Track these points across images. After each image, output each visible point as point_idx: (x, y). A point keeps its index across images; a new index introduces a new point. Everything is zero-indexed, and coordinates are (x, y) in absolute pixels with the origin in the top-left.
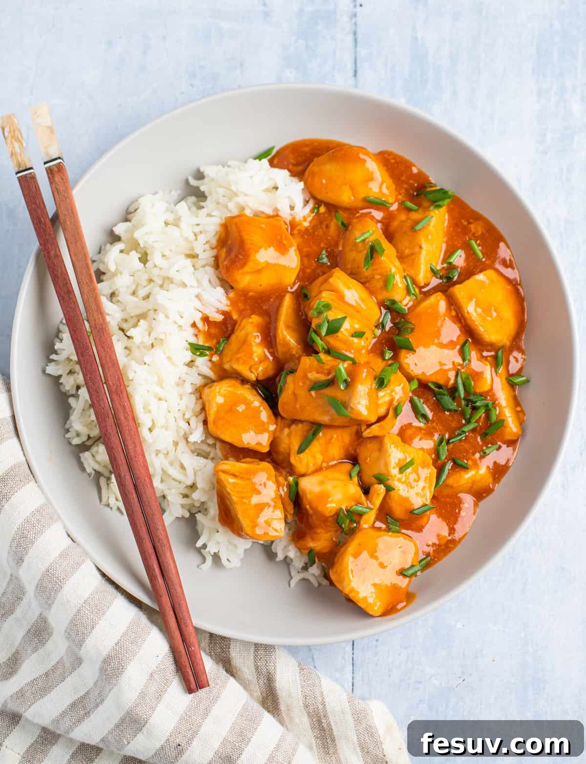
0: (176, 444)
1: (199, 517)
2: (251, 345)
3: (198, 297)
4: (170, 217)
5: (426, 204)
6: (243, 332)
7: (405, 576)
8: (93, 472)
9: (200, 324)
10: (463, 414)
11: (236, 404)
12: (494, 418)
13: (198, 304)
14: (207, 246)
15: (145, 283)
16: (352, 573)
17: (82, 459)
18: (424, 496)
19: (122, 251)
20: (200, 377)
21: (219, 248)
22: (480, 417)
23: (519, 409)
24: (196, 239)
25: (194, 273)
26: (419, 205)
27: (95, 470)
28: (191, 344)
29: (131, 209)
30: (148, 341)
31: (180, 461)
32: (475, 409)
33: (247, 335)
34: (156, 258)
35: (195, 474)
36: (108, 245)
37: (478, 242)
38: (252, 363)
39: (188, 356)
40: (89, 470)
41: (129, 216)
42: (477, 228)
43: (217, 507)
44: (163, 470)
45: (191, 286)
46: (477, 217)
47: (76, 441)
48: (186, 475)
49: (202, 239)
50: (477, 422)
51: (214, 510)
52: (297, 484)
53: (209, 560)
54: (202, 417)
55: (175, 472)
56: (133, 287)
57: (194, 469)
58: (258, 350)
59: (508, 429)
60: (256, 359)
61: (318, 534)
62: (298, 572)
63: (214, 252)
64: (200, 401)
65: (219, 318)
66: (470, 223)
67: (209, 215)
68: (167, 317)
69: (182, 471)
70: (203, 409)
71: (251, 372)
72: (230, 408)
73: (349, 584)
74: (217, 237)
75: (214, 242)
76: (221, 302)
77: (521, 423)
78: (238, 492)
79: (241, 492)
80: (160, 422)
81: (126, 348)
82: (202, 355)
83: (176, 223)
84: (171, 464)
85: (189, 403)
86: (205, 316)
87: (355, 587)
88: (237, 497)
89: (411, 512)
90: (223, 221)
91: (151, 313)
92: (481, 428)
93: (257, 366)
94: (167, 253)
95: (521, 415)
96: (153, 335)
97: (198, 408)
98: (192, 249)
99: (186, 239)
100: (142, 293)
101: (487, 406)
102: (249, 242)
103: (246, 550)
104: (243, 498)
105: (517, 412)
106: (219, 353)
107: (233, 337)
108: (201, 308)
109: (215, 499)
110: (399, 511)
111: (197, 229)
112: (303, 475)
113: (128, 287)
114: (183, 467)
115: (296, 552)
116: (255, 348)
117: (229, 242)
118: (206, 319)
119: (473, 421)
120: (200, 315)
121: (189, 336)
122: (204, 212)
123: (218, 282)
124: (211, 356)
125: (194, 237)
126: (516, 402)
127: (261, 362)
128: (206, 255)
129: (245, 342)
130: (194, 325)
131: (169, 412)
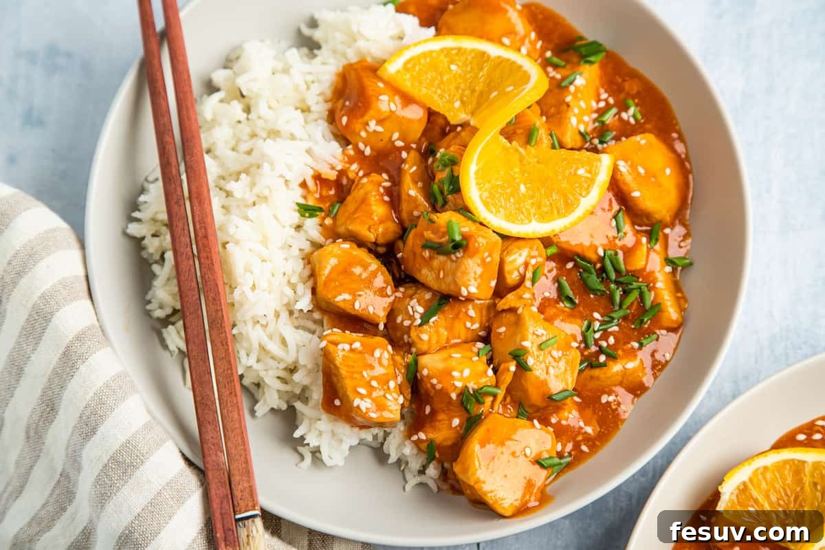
0: (277, 315)
1: (299, 405)
2: (370, 205)
3: (309, 152)
4: (280, 66)
5: (575, 59)
6: (362, 192)
7: (542, 466)
8: (177, 351)
9: (311, 183)
10: (611, 298)
11: (351, 264)
12: (648, 304)
13: (309, 160)
14: (321, 99)
15: (246, 138)
16: (479, 461)
17: (165, 335)
18: (566, 380)
19: (221, 101)
20: (308, 242)
21: (334, 100)
22: (632, 304)
23: (679, 295)
24: (308, 88)
25: (304, 127)
26: (568, 61)
27: (179, 349)
28: (298, 204)
29: (233, 56)
30: (251, 198)
31: (281, 335)
32: (626, 293)
33: (366, 194)
34: (261, 109)
35: (298, 352)
36: (205, 96)
37: (636, 101)
38: (371, 223)
39: (295, 217)
40: (172, 347)
41: (230, 64)
42: (633, 87)
43: (322, 390)
44: (260, 345)
45: (301, 140)
46: (634, 75)
47: (159, 313)
48: (287, 352)
49: (316, 89)
50: (628, 308)
51: (317, 394)
52: (416, 362)
53: (308, 458)
54: (310, 283)
55: (274, 348)
56: (233, 143)
57: (297, 345)
58: (379, 209)
59: (665, 315)
60: (376, 219)
61: (440, 421)
62: (414, 476)
63: (329, 105)
64: (310, 266)
65: (332, 176)
66: (624, 81)
67: (323, 63)
68: (273, 170)
69: (282, 346)
70: (313, 275)
71: (370, 231)
72: (344, 270)
73: (474, 474)
74: (333, 88)
75: (329, 93)
76: (335, 157)
77: (682, 310)
78: (348, 366)
79: (353, 367)
80: (263, 284)
81: (223, 207)
82: (311, 216)
83: (286, 71)
84: (270, 337)
85: (295, 267)
86: (317, 174)
87: (482, 477)
88: (346, 372)
89: (550, 398)
90: (341, 69)
91: (253, 170)
92: (634, 315)
93: (376, 227)
94: (274, 104)
95: (682, 302)
96: (256, 190)
97: (307, 273)
98: (303, 101)
99: (297, 89)
100: (244, 147)
101: (640, 288)
102: (370, 88)
103: (351, 447)
104: (353, 373)
105: (678, 298)
106: (332, 216)
107: (349, 199)
108: (313, 164)
109: (320, 382)
110: (535, 397)
111: (309, 78)
112: (424, 354)
113: (226, 142)
114: (284, 342)
115: (412, 448)
116: (374, 208)
117: (347, 91)
118: (318, 178)
119: (625, 307)
120: (312, 172)
121: (297, 195)
122: (318, 60)
123: (332, 137)
124: (324, 219)
125: (305, 87)
126: (677, 287)
127: (381, 222)
128: (320, 108)
129: (364, 201)
130: (304, 185)
131: (273, 275)
